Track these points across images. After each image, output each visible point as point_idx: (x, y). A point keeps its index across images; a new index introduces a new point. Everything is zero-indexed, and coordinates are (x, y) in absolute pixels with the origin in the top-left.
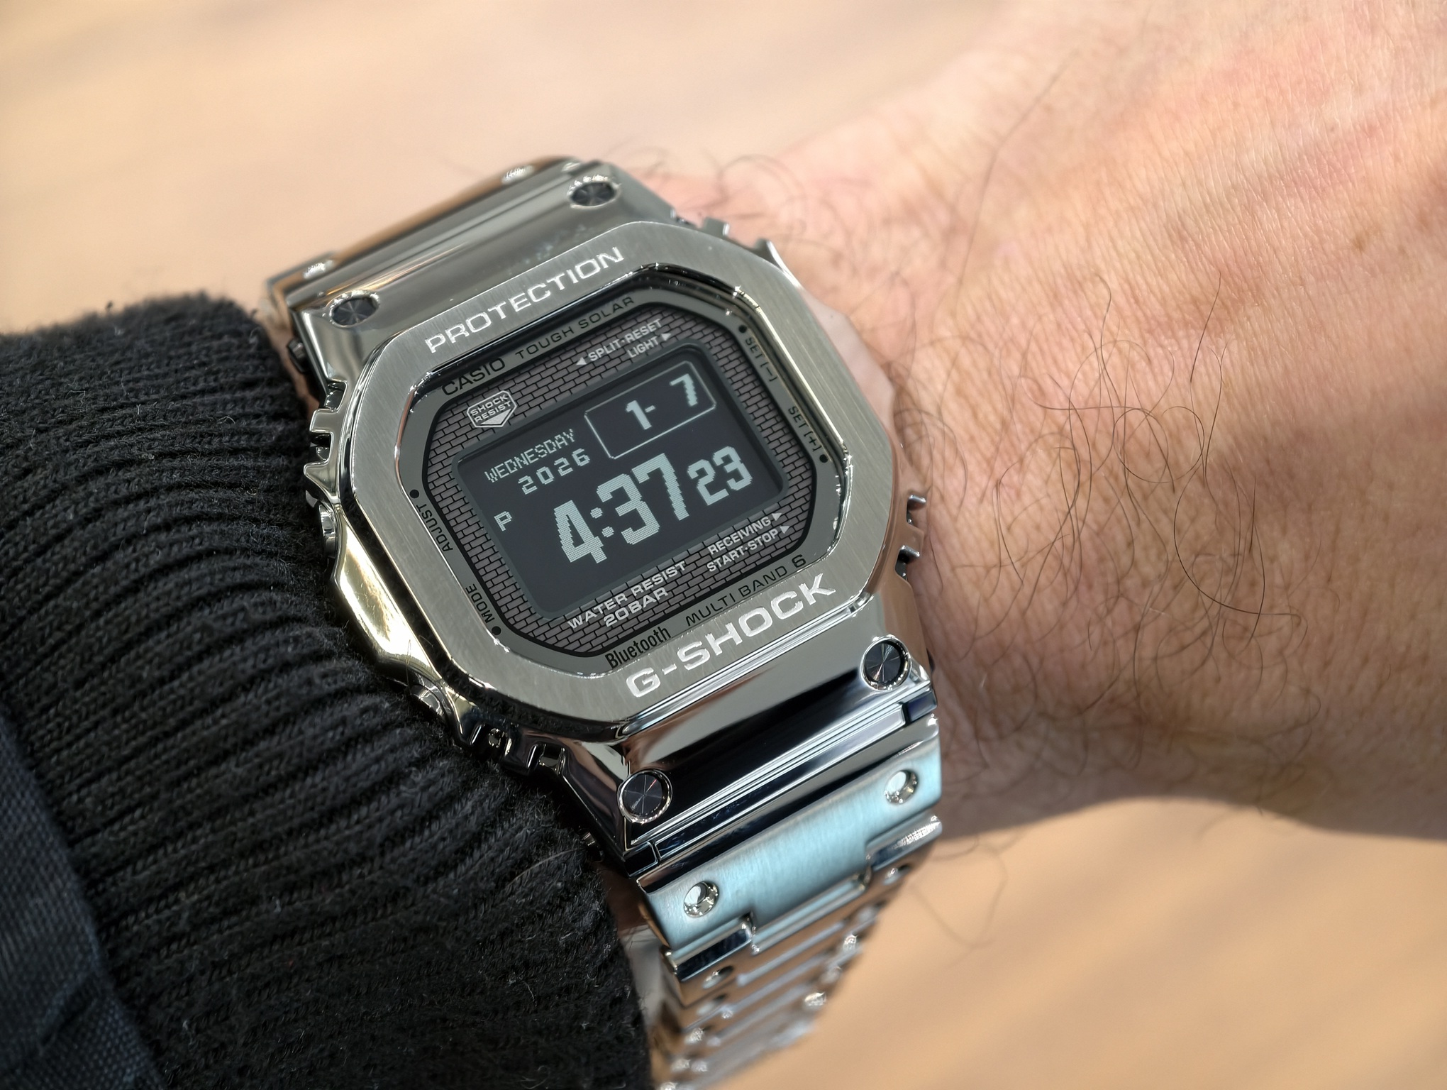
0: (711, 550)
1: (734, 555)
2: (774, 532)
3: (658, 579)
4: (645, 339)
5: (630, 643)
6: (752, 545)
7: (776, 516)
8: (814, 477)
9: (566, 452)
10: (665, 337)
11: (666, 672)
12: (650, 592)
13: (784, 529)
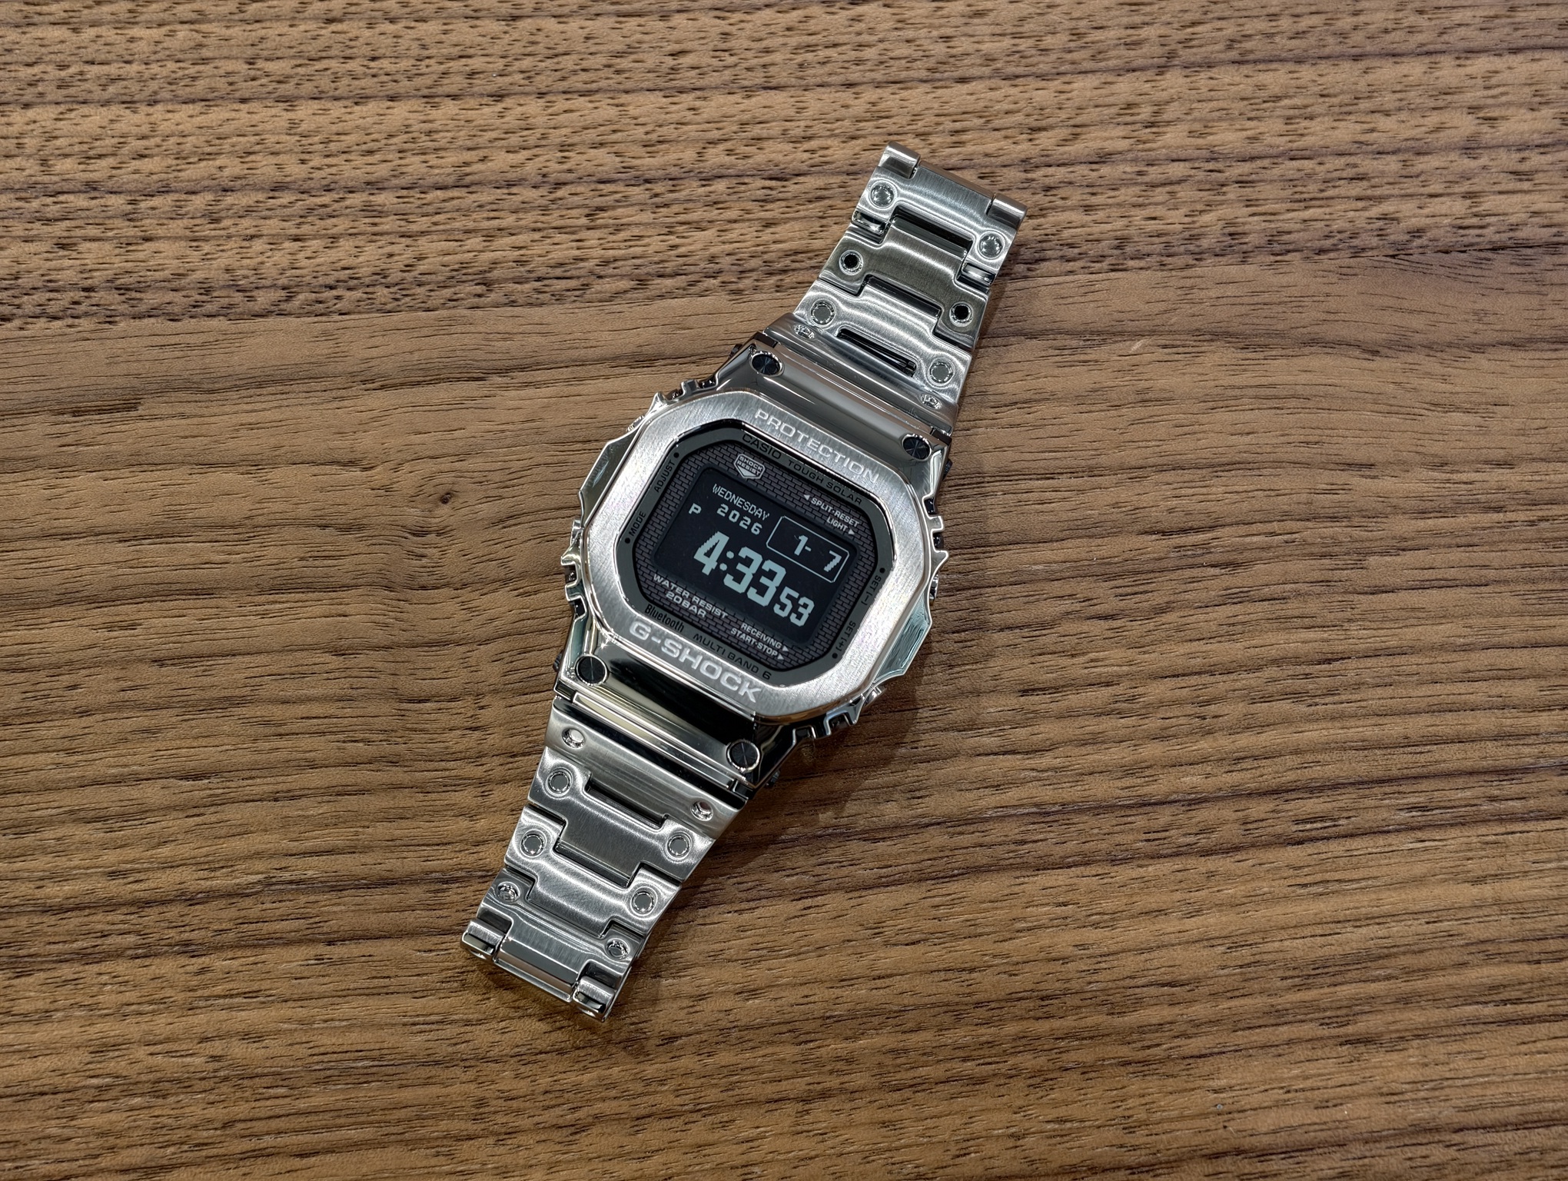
0: (744, 626)
1: (749, 639)
2: (775, 653)
3: (709, 607)
4: (843, 522)
5: (664, 613)
6: (760, 646)
7: (785, 649)
8: (821, 656)
9: (754, 519)
10: (851, 532)
11: (654, 639)
12: (699, 607)
13: (780, 657)
